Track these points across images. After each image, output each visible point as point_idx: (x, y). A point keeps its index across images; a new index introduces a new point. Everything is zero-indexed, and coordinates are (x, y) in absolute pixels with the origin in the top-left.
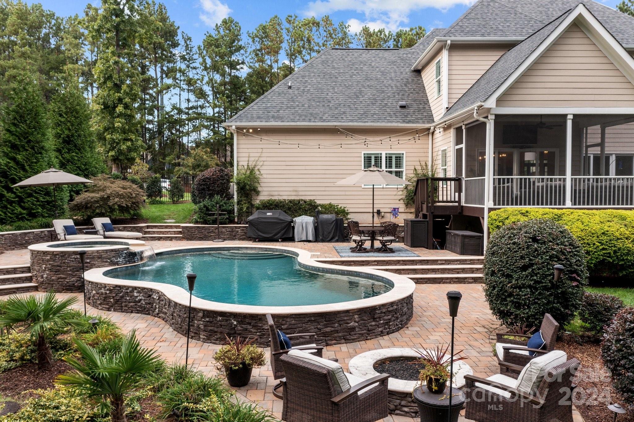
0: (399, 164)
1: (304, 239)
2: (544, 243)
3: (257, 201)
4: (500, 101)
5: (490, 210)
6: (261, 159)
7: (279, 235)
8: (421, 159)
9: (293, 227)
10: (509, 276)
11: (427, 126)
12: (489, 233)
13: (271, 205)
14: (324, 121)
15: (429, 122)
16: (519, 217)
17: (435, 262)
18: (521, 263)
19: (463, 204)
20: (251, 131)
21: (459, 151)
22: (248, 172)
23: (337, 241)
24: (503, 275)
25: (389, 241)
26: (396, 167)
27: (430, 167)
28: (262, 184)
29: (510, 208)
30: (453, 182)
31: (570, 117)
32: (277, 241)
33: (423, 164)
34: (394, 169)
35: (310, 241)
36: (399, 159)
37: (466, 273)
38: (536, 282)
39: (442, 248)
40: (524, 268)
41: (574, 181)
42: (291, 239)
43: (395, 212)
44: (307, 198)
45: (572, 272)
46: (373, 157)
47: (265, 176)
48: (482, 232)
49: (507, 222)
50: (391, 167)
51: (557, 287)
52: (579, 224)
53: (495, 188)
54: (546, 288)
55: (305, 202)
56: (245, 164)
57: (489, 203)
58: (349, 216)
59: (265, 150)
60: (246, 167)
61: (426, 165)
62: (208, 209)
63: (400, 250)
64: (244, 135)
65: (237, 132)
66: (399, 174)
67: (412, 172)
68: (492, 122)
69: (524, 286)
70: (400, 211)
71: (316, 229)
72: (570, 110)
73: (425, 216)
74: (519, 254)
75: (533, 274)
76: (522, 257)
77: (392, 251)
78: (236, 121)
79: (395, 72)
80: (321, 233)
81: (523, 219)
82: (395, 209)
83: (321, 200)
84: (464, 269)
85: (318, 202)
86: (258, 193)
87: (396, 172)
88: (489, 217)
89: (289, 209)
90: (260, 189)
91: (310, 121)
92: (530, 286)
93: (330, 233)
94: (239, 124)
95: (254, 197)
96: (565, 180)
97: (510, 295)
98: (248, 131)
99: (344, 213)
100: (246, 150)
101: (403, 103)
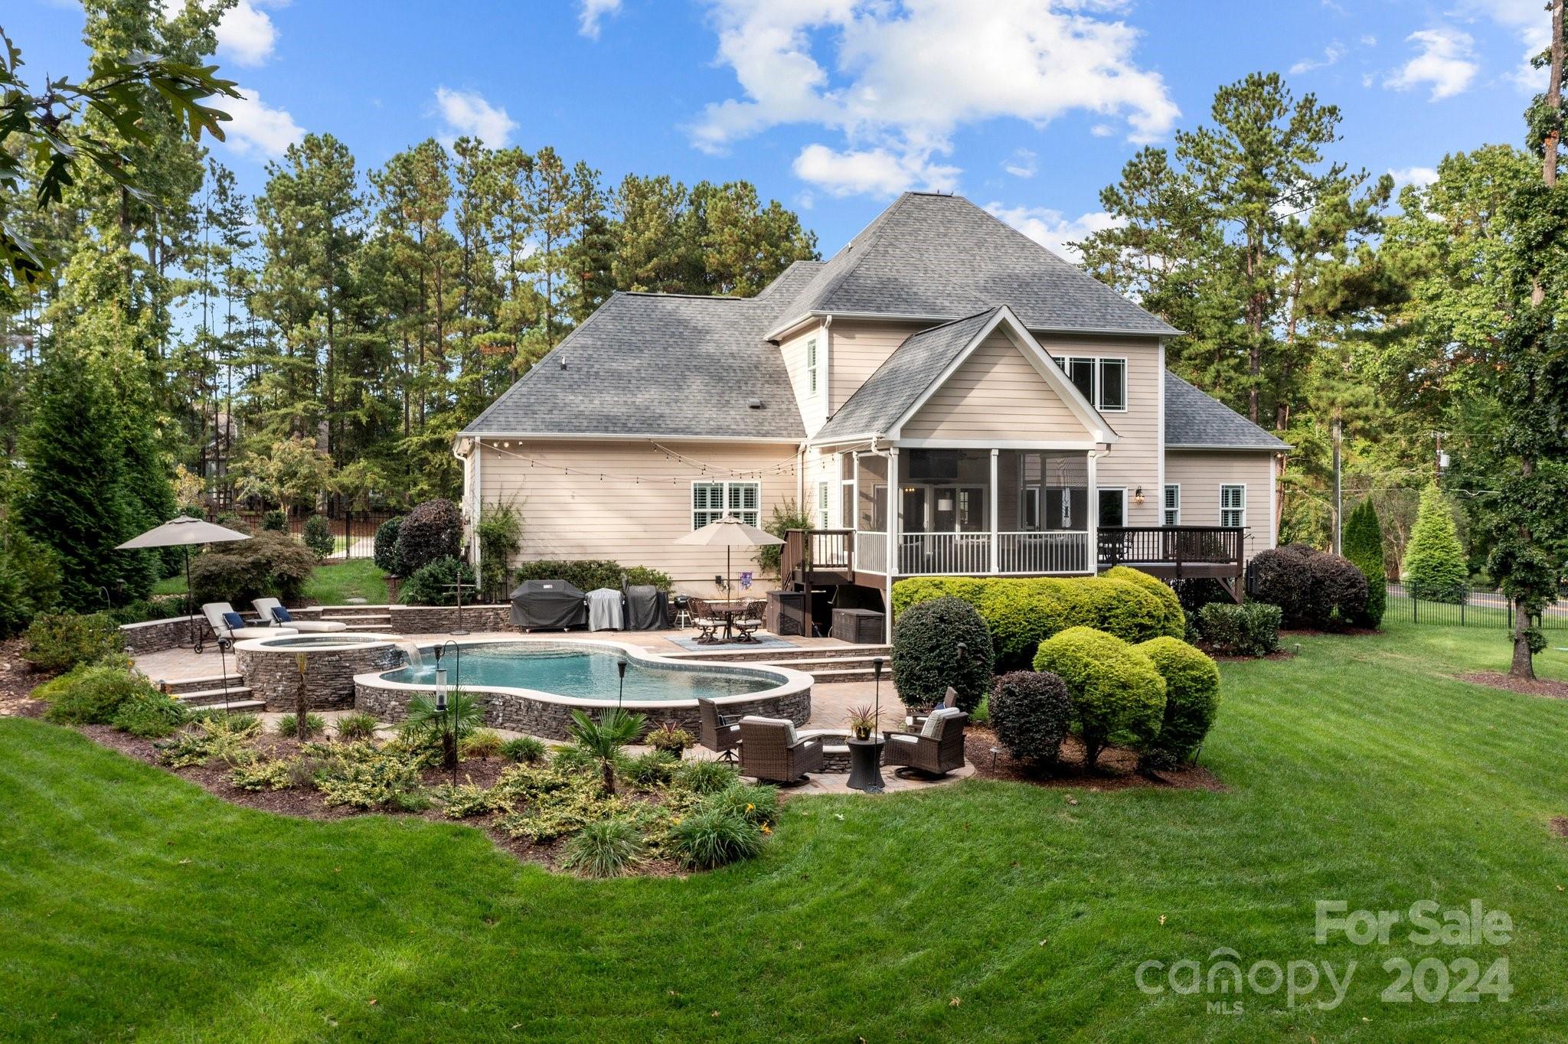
0: (750, 501)
1: (606, 625)
2: (951, 623)
3: (518, 563)
4: (905, 431)
5: (895, 580)
6: (523, 493)
7: (565, 620)
8: (786, 493)
9: (587, 609)
10: (917, 659)
11: (794, 441)
12: (893, 613)
13: (545, 570)
14: (630, 430)
15: (797, 435)
16: (931, 589)
17: (822, 654)
18: (928, 645)
19: (855, 569)
20: (506, 445)
21: (848, 490)
22: (500, 515)
23: (659, 629)
24: (911, 658)
25: (751, 626)
26: (746, 506)
27: (799, 506)
28: (526, 536)
29: (921, 577)
30: (840, 537)
31: (995, 453)
32: (561, 630)
33: (789, 500)
34: (742, 509)
35: (615, 630)
36: (750, 493)
37: (865, 667)
38: (944, 663)
39: (825, 635)
40: (932, 649)
41: (1001, 538)
42: (584, 628)
43: (746, 579)
44: (603, 559)
45: (977, 652)
46: (708, 489)
47: (529, 521)
48: (883, 610)
49: (916, 596)
50: (737, 505)
51: (963, 667)
52: (1003, 598)
53: (900, 548)
54: (952, 669)
55: (600, 565)
56: (495, 501)
57: (892, 570)
58: (672, 588)
59: (528, 478)
60: (496, 506)
61: (794, 504)
62: (436, 580)
63: (767, 639)
64: (493, 451)
65: (482, 447)
66: (750, 518)
67: (771, 513)
68: (896, 458)
69: (932, 668)
70: (754, 576)
71: (625, 609)
72: (995, 445)
73: (798, 587)
74: (926, 635)
75: (940, 655)
76: (930, 638)
77: (757, 641)
78: (481, 430)
79: (738, 343)
80: (632, 616)
81: (937, 593)
82: (745, 575)
83: (627, 561)
84: (861, 662)
85: (622, 565)
86: (515, 548)
87: (746, 514)
88: (893, 590)
89: (574, 577)
90: (521, 543)
91: (606, 430)
92: (937, 668)
93: (647, 616)
94: (486, 434)
95: (510, 558)
96: (989, 537)
97: (919, 678)
98: (501, 446)
99: (662, 582)
100: (496, 478)
101: (756, 401)
